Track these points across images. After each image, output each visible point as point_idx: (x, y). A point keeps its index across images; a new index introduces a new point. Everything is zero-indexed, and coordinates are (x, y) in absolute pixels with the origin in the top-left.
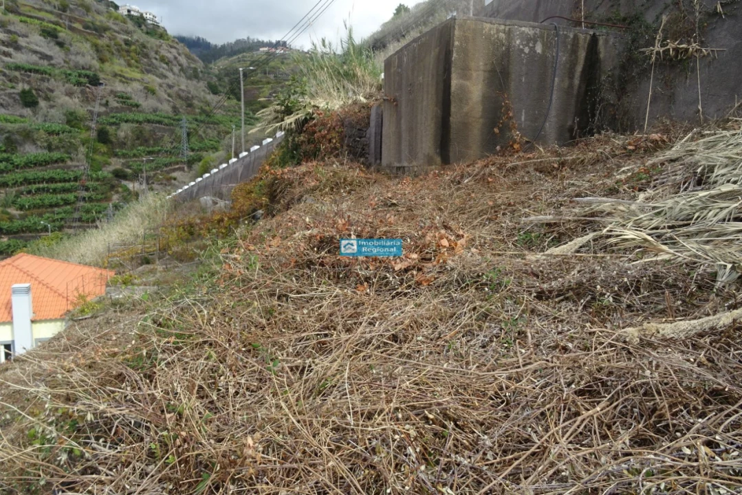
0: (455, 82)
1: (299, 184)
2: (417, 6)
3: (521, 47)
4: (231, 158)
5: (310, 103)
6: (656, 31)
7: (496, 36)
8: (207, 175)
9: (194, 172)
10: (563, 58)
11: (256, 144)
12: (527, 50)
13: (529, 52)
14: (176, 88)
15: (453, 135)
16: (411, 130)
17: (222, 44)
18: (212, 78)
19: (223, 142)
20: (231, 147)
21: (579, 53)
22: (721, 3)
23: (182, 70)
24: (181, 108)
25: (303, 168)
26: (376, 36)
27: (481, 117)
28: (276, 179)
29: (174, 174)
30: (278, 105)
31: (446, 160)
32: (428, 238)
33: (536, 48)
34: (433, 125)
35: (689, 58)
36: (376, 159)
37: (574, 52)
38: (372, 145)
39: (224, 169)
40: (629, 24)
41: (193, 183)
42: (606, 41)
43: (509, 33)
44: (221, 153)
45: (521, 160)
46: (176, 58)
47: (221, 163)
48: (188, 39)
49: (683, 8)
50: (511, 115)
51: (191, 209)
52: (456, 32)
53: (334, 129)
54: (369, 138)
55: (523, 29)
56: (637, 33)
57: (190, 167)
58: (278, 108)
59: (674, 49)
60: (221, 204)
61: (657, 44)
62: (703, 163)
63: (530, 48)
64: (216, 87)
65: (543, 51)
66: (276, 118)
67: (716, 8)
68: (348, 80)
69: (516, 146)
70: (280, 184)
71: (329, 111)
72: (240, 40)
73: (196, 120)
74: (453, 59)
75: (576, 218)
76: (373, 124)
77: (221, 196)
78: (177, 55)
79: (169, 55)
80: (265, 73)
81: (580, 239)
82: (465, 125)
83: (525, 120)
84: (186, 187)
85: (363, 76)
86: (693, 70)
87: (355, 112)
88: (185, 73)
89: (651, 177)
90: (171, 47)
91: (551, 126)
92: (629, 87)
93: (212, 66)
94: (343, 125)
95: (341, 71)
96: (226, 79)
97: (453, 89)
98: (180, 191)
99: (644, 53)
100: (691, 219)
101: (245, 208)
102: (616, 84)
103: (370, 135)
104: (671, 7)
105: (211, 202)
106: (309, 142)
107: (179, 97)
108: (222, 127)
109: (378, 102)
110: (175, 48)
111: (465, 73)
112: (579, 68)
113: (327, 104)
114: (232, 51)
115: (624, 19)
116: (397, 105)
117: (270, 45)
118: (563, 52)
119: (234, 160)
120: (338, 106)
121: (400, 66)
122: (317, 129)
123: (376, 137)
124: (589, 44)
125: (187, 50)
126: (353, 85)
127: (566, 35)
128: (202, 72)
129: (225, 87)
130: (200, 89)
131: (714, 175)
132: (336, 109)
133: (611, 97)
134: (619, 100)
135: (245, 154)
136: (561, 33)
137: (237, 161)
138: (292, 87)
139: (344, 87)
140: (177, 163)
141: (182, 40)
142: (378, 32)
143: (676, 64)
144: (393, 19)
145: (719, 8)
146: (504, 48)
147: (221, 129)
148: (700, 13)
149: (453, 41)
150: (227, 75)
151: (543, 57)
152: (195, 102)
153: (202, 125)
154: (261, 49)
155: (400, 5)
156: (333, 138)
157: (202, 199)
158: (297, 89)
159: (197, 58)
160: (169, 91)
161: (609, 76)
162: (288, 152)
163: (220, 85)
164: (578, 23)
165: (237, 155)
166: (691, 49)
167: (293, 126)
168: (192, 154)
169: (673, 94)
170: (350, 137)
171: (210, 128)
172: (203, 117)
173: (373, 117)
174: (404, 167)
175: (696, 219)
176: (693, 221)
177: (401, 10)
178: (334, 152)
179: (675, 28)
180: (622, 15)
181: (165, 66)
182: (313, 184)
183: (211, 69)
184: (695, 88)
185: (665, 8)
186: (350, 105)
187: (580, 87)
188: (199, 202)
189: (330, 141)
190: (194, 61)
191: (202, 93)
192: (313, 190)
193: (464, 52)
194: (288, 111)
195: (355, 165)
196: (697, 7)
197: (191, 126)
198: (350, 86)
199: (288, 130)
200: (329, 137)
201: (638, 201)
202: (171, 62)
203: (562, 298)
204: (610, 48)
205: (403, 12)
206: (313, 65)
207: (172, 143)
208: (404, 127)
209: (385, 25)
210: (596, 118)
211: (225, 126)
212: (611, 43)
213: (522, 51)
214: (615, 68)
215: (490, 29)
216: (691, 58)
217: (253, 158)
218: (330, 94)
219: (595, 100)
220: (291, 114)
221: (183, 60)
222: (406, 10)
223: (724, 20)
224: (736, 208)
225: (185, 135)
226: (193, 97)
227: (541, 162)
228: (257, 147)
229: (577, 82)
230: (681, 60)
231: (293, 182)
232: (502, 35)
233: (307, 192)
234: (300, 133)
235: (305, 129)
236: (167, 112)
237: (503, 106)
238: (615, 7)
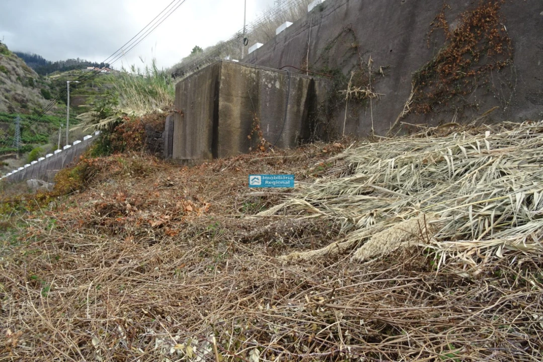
0: (221, 103)
1: (107, 169)
2: (208, 49)
3: (266, 83)
4: (56, 149)
5: (121, 111)
6: (348, 80)
7: (249, 75)
8: (35, 162)
9: (24, 160)
10: (293, 92)
11: (79, 139)
12: (270, 86)
13: (272, 87)
14: (13, 93)
15: (220, 139)
16: (193, 134)
17: (56, 61)
18: (45, 87)
19: (51, 137)
20: (58, 140)
21: (303, 90)
22: (382, 68)
23: (19, 78)
24: (16, 108)
25: (111, 159)
26: (177, 66)
27: (240, 128)
28: (88, 165)
29: (6, 161)
30: (95, 111)
31: (215, 156)
32: (178, 205)
33: (276, 85)
34: (207, 132)
35: (366, 98)
36: (169, 154)
37: (300, 89)
38: (166, 143)
39: (50, 157)
40: (334, 74)
41: (21, 168)
42: (320, 84)
43: (258, 74)
44: (49, 145)
45: (260, 157)
46: (14, 69)
47: (48, 153)
48: (26, 55)
49: (362, 68)
50: (258, 127)
51: (18, 189)
52: (223, 71)
53: (138, 130)
54: (164, 139)
55: (267, 72)
56: (338, 81)
57: (21, 155)
58: (95, 113)
59: (358, 92)
60: (46, 185)
61: (349, 89)
62: (352, 161)
63: (272, 84)
64: (48, 93)
65: (281, 87)
66: (94, 120)
67: (379, 71)
68: (152, 96)
69: (262, 148)
70: (91, 170)
71: (135, 117)
72: (71, 60)
73: (30, 118)
74: (220, 88)
75: (279, 193)
76: (167, 128)
77: (46, 179)
78: (15, 67)
79: (8, 66)
80: (91, 86)
81: (277, 206)
82: (229, 133)
83: (269, 131)
84: (15, 171)
85: (163, 94)
86: (369, 106)
87: (154, 120)
88: (21, 81)
89: (326, 169)
90: (11, 60)
91: (286, 136)
92: (334, 114)
93: (46, 77)
94: (144, 128)
95: (147, 90)
96: (58, 88)
97: (220, 108)
98: (10, 174)
99: (341, 93)
100: (338, 194)
101: (65, 188)
102: (326, 111)
103: (165, 136)
104: (356, 67)
105: (37, 183)
106: (118, 139)
107: (16, 100)
108: (52, 125)
109: (172, 113)
110: (14, 61)
111: (229, 98)
112: (303, 100)
113: (134, 112)
114: (64, 67)
115: (331, 72)
116: (183, 116)
117: (96, 65)
118: (293, 88)
119: (59, 151)
120: (142, 114)
121: (186, 89)
122: (125, 130)
123: (169, 138)
124: (309, 85)
125: (24, 63)
126: (156, 100)
127: (295, 78)
128: (36, 81)
129: (56, 94)
130: (34, 95)
131: (357, 168)
132: (140, 116)
133: (323, 119)
134: (328, 121)
135: (68, 146)
136: (292, 76)
137: (62, 152)
138: (107, 98)
139: (149, 101)
140: (10, 152)
141: (20, 55)
142: (179, 64)
143: (359, 101)
144: (190, 56)
145: (381, 71)
146: (255, 83)
147: (51, 127)
148: (371, 72)
149: (221, 76)
150: (58, 85)
151: (280, 90)
152: (30, 104)
153: (33, 122)
154: (89, 68)
155: (196, 46)
156: (136, 137)
157: (28, 181)
158: (111, 100)
159: (33, 71)
160: (6, 94)
161: (322, 106)
162: (102, 146)
163: (52, 93)
164: (304, 72)
165: (62, 147)
166: (367, 93)
167: (106, 127)
168: (24, 145)
169: (358, 119)
170: (149, 137)
171: (42, 125)
172: (35, 117)
173: (167, 123)
174: (188, 160)
175: (342, 194)
176: (340, 195)
177: (196, 50)
178: (136, 148)
179: (358, 79)
180: (330, 69)
181: (4, 74)
182: (117, 170)
183: (45, 79)
184: (370, 116)
185: (353, 67)
186: (151, 114)
187: (304, 112)
188: (26, 183)
189: (134, 139)
190: (31, 72)
191: (36, 98)
192: (117, 174)
193: (228, 83)
194: (103, 116)
195: (151, 157)
196: (370, 68)
197: (24, 123)
198: (154, 101)
199: (102, 130)
200: (133, 136)
201: (315, 183)
202: (10, 72)
203: (257, 241)
204: (322, 89)
205: (197, 52)
206: (125, 83)
207: (6, 136)
208: (188, 131)
209: (184, 59)
210: (315, 132)
211: (55, 124)
212: (322, 85)
213: (267, 86)
214: (325, 101)
215: (245, 70)
216: (367, 98)
217: (75, 150)
218: (137, 106)
219: (314, 120)
220: (105, 118)
221: (21, 71)
222: (200, 50)
223: (384, 78)
224: (362, 187)
225: (19, 129)
226: (27, 100)
227: (272, 159)
228: (79, 142)
229: (302, 108)
230: (362, 99)
231: (101, 169)
232: (253, 75)
233: (112, 176)
234: (112, 133)
235: (115, 130)
236: (3, 111)
237: (253, 121)
238: (326, 63)
